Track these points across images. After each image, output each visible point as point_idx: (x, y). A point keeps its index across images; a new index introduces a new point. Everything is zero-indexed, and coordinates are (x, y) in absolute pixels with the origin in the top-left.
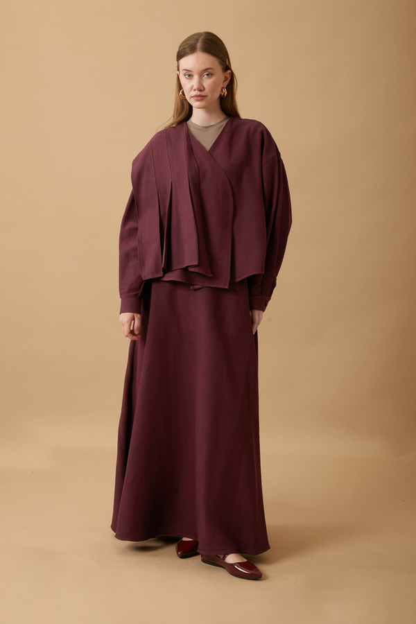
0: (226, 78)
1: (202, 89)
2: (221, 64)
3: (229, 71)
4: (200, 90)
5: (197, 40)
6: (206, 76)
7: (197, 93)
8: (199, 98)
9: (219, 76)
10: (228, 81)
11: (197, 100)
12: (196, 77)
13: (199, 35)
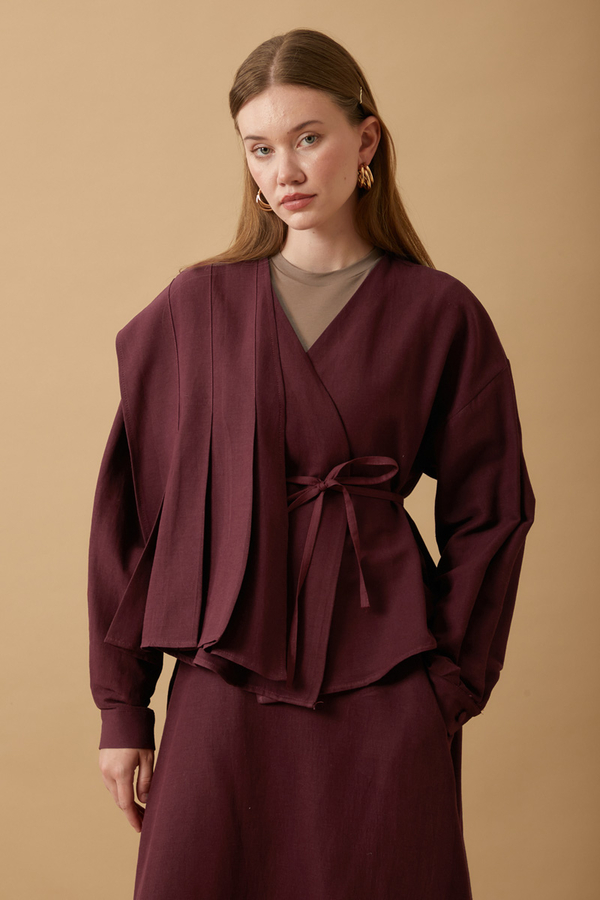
0: (366, 141)
1: (299, 177)
2: (343, 106)
3: (371, 120)
4: (296, 183)
5: (271, 56)
6: (305, 143)
7: (290, 190)
8: (297, 203)
9: (343, 137)
10: (374, 146)
11: (295, 210)
12: (281, 151)
13: (275, 42)
